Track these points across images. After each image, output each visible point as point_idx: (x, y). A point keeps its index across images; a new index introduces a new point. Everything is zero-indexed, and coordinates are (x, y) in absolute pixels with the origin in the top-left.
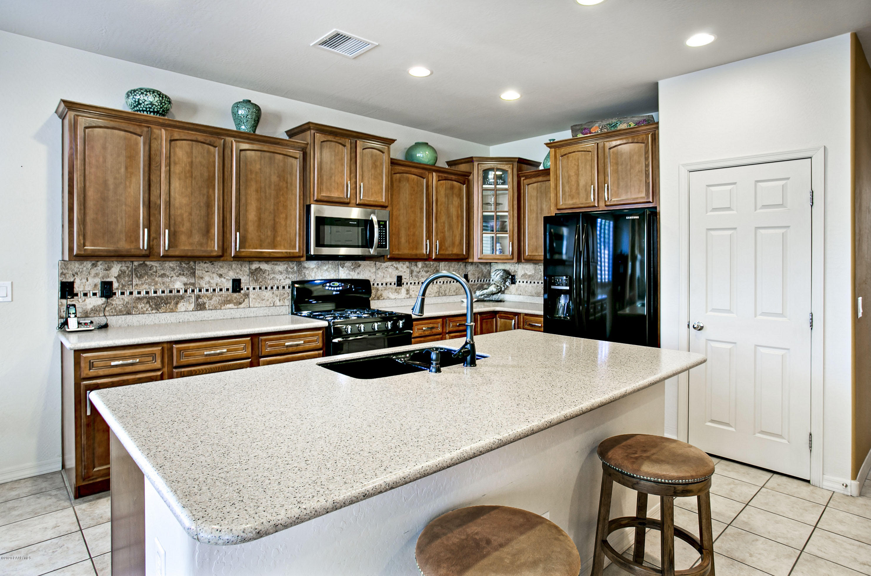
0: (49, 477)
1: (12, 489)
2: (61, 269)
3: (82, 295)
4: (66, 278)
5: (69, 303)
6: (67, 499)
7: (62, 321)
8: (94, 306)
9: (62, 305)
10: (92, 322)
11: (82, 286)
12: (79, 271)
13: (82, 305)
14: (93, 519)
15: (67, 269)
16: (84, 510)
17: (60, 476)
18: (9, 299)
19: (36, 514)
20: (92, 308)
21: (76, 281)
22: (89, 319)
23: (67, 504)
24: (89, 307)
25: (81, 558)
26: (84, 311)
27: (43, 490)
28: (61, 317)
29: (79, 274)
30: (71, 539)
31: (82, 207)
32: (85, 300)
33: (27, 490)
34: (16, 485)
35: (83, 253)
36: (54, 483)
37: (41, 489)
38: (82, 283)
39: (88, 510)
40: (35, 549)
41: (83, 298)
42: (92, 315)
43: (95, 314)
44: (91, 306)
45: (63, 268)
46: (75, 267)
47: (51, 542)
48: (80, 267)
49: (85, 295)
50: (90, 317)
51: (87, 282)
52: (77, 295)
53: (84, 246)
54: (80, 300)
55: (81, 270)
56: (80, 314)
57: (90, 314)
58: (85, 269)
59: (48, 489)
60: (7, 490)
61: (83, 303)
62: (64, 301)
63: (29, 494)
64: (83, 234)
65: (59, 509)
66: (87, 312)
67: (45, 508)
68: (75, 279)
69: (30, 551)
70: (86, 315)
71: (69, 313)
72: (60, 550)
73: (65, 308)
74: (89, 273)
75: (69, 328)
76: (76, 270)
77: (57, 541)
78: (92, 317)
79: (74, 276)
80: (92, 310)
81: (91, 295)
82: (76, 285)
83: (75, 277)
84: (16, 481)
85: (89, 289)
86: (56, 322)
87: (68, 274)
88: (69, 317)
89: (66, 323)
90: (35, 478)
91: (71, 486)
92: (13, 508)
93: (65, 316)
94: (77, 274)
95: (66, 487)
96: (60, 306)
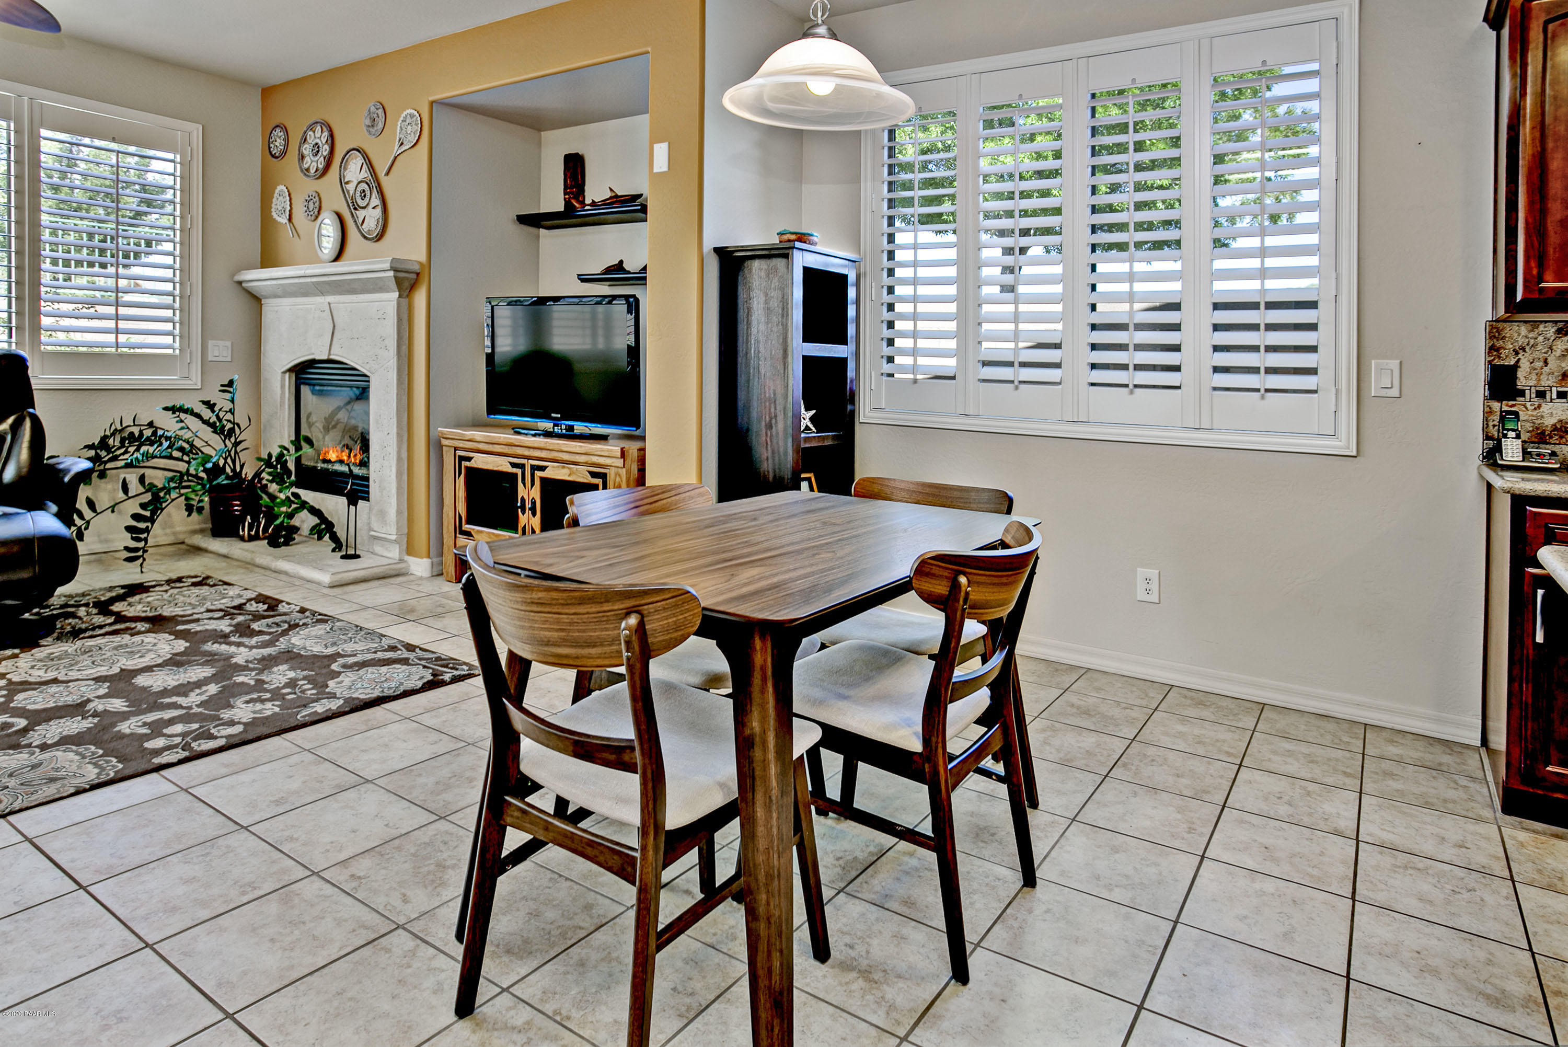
0: (1455, 749)
1: (1392, 741)
2: (1490, 338)
3: (1533, 395)
4: (1499, 357)
5: (1505, 408)
6: (1488, 806)
7: (1491, 444)
8: (1561, 421)
9: (1491, 412)
10: (1553, 454)
11: (1534, 377)
12: (1528, 345)
13: (1533, 416)
14: (1540, 871)
15: (1504, 338)
16: (1522, 845)
17: (1477, 756)
18: (1395, 392)
19: (1427, 803)
20: (1555, 425)
21: (1521, 364)
22: (1548, 446)
23: (1487, 813)
24: (1549, 422)
25: (1510, 938)
26: (1537, 429)
27: (1445, 769)
28: (1488, 437)
29: (1527, 349)
30: (1490, 885)
31: (1537, 197)
32: (1539, 406)
33: (1416, 755)
34: (1398, 738)
35: (1536, 295)
36: (1464, 764)
37: (1440, 764)
38: (1535, 369)
39: (1530, 848)
40: (1420, 865)
41: (1537, 401)
42: (1555, 439)
43: (1561, 437)
44: (1553, 421)
45: (1494, 336)
46: (1519, 335)
47: (1451, 871)
48: (1531, 335)
49: (1541, 395)
50: (1550, 444)
51: (1545, 368)
52: (1522, 393)
53: (1541, 280)
54: (1528, 404)
55: (1532, 342)
56: (1529, 435)
57: (1551, 437)
58: (1541, 338)
59: (1452, 770)
60: (1385, 739)
61: (1535, 413)
62: (1496, 405)
63: (1419, 764)
64: (1537, 254)
65: (1470, 815)
66: (1543, 432)
67: (1445, 801)
68: (1519, 360)
69: (1413, 865)
70: (1541, 437)
71: (1504, 429)
72: (1466, 895)
73: (1496, 418)
74: (1551, 348)
75: (1502, 459)
76: (1521, 341)
77: (1462, 875)
78: (1555, 444)
79: (1517, 353)
80: (1555, 427)
81: (1554, 396)
82: (1521, 374)
83: (1520, 356)
84: (1400, 731)
85: (1550, 383)
86: (1478, 446)
87: (1505, 349)
88: (1505, 436)
89: (1498, 448)
90: (1431, 741)
91: (1496, 784)
92: (1391, 775)
93: (1496, 436)
94: (1524, 349)
95: (1487, 782)
96: (1488, 413)
